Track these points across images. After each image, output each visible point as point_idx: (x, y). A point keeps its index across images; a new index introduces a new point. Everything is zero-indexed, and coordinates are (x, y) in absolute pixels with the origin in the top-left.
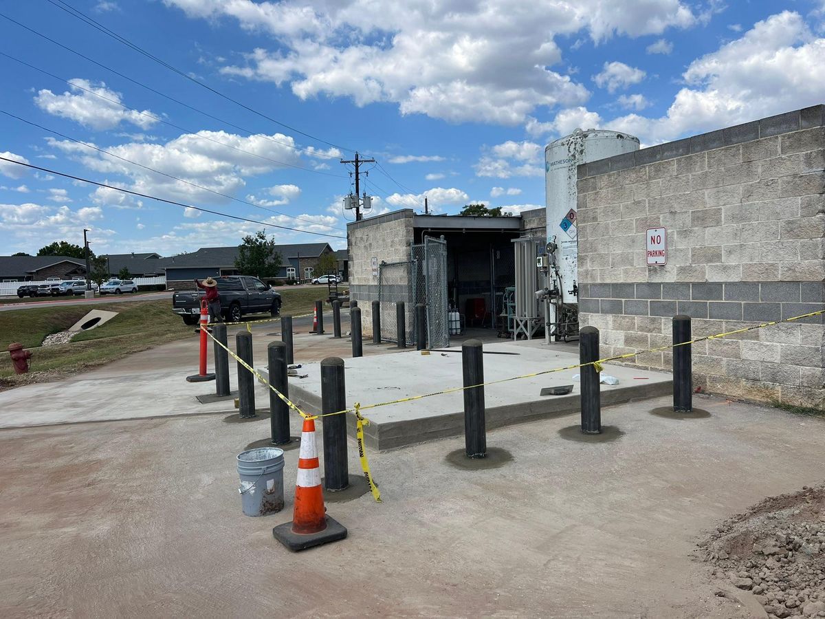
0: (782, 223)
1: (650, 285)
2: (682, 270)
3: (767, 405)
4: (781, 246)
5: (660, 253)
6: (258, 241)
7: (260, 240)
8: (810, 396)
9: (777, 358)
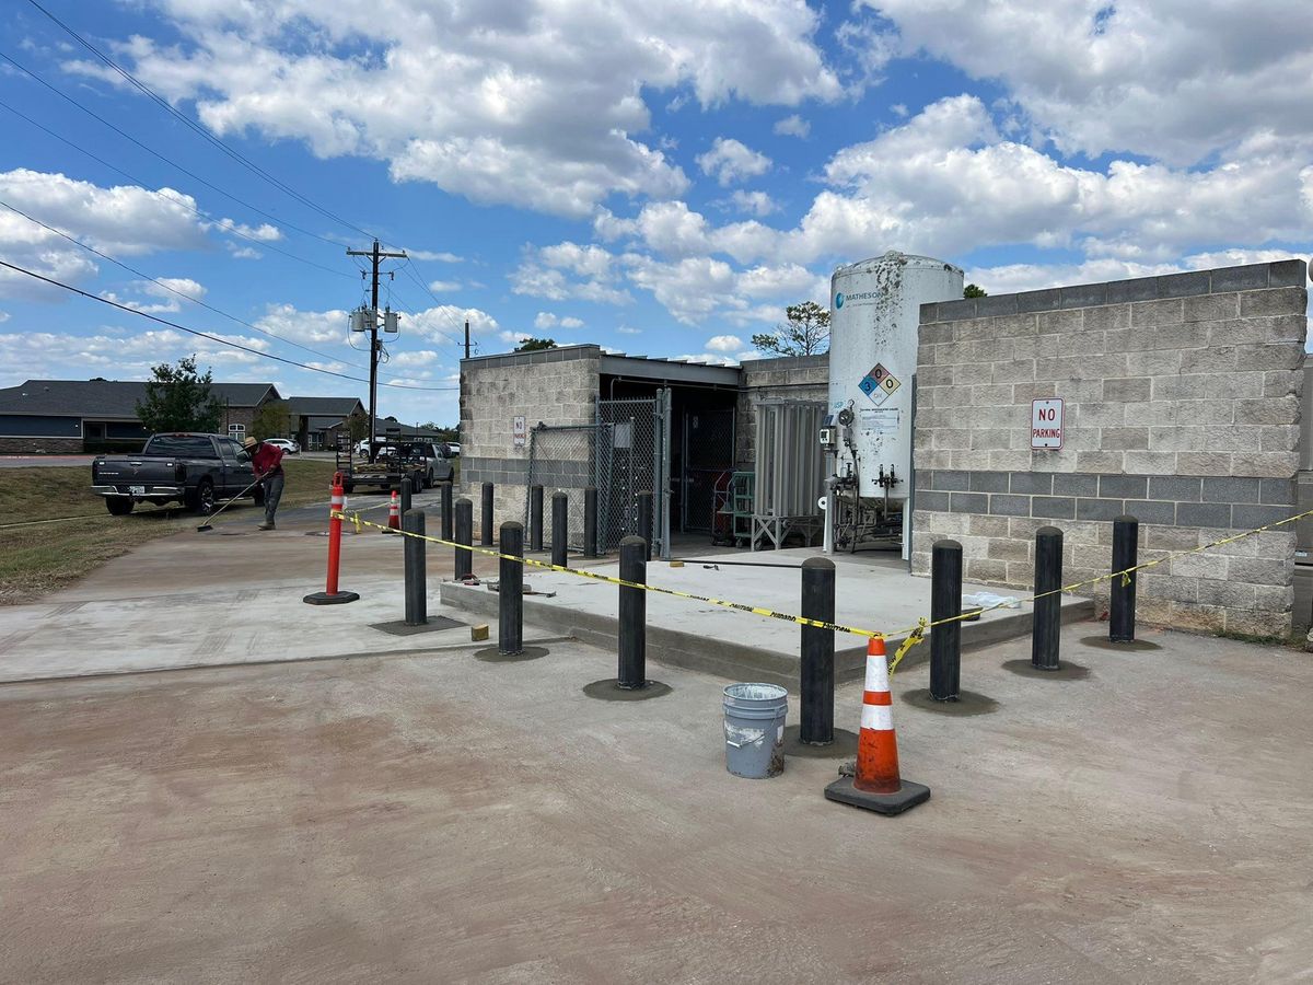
0: (1237, 403)
1: (1032, 475)
2: (1086, 457)
3: (1206, 633)
4: (1235, 432)
5: (1053, 433)
6: (181, 374)
7: (185, 373)
8: (1268, 621)
9: (1223, 575)
